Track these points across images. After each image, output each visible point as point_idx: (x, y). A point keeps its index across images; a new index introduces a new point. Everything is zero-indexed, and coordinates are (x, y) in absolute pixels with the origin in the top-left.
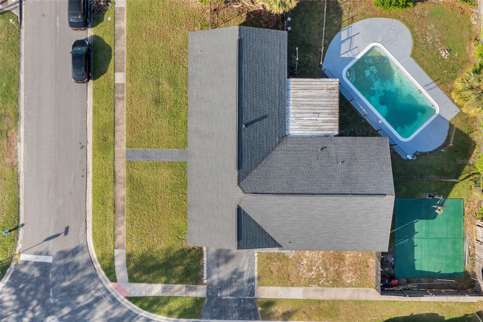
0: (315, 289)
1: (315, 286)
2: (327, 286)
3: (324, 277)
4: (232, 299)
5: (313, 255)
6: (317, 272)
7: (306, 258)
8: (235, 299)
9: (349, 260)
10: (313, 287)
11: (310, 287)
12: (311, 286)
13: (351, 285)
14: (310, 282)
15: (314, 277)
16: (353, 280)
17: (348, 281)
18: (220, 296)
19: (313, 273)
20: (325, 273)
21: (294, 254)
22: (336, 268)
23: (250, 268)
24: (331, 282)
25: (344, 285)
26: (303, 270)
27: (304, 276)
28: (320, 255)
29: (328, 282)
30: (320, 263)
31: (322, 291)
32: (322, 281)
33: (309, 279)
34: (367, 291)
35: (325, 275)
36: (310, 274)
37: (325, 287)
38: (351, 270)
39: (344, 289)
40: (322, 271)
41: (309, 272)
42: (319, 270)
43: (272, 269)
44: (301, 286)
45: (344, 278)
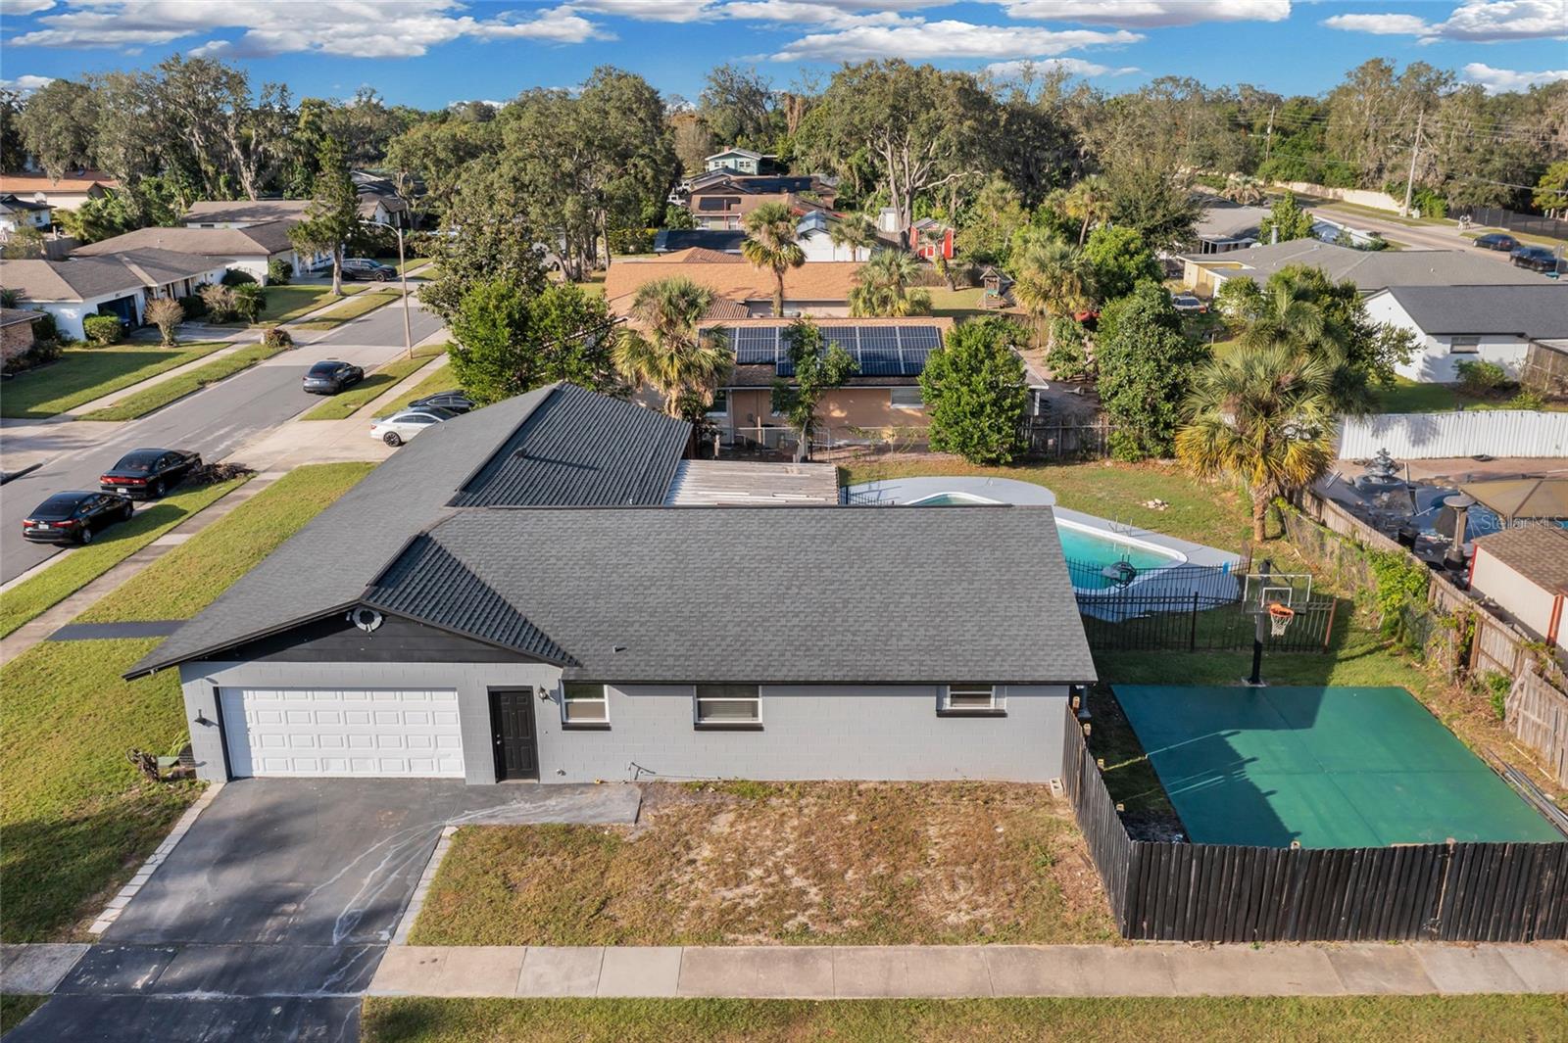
0: (757, 953)
1: (760, 937)
2: (830, 940)
3: (810, 905)
4: (210, 1002)
5: (753, 831)
6: (772, 885)
7: (715, 841)
8: (235, 1004)
9: (947, 845)
10: (747, 946)
11: (723, 943)
12: (735, 941)
13: (973, 932)
14: (726, 924)
15: (752, 903)
16: (987, 913)
17: (952, 918)
18: (147, 988)
19: (749, 889)
20: (814, 890)
21: (651, 828)
22: (880, 869)
23: (394, 876)
24: (855, 923)
25: (929, 933)
26: (692, 882)
27: (693, 904)
28: (789, 830)
29: (837, 920)
30: (788, 856)
31: (799, 959)
32: (802, 918)
33: (723, 913)
34: (1081, 958)
35: (814, 894)
36: (729, 895)
37: (823, 942)
38: (963, 877)
39: (937, 952)
40: (798, 882)
41: (726, 885)
42: (784, 879)
43: (515, 874)
44: (672, 940)
45: (925, 906)
